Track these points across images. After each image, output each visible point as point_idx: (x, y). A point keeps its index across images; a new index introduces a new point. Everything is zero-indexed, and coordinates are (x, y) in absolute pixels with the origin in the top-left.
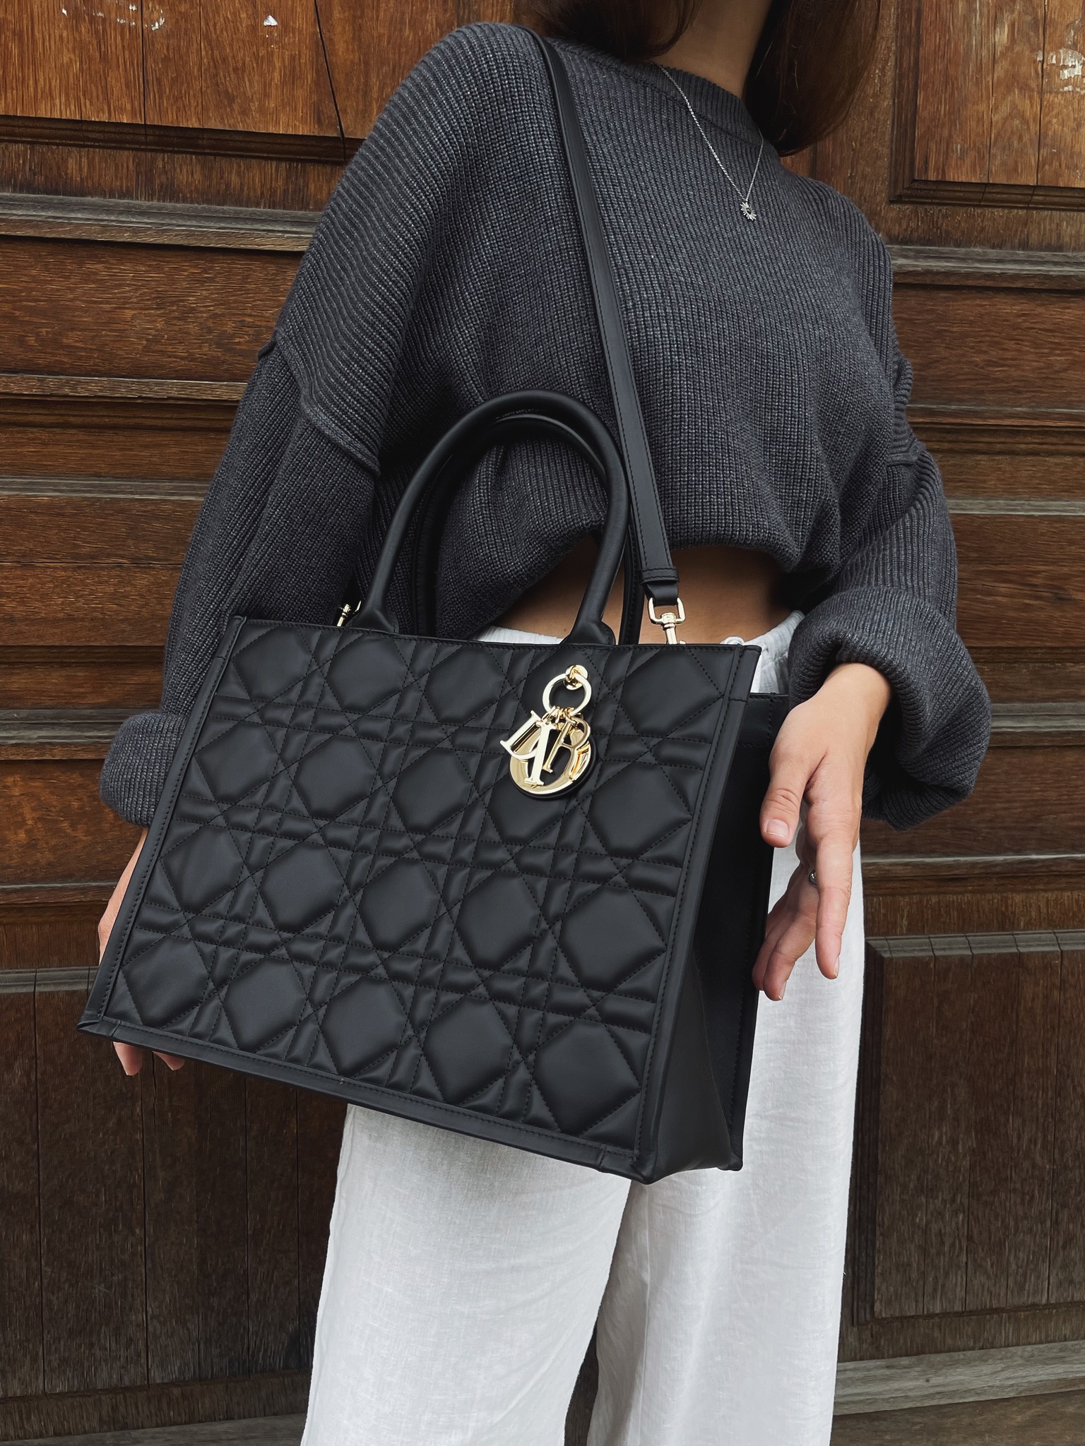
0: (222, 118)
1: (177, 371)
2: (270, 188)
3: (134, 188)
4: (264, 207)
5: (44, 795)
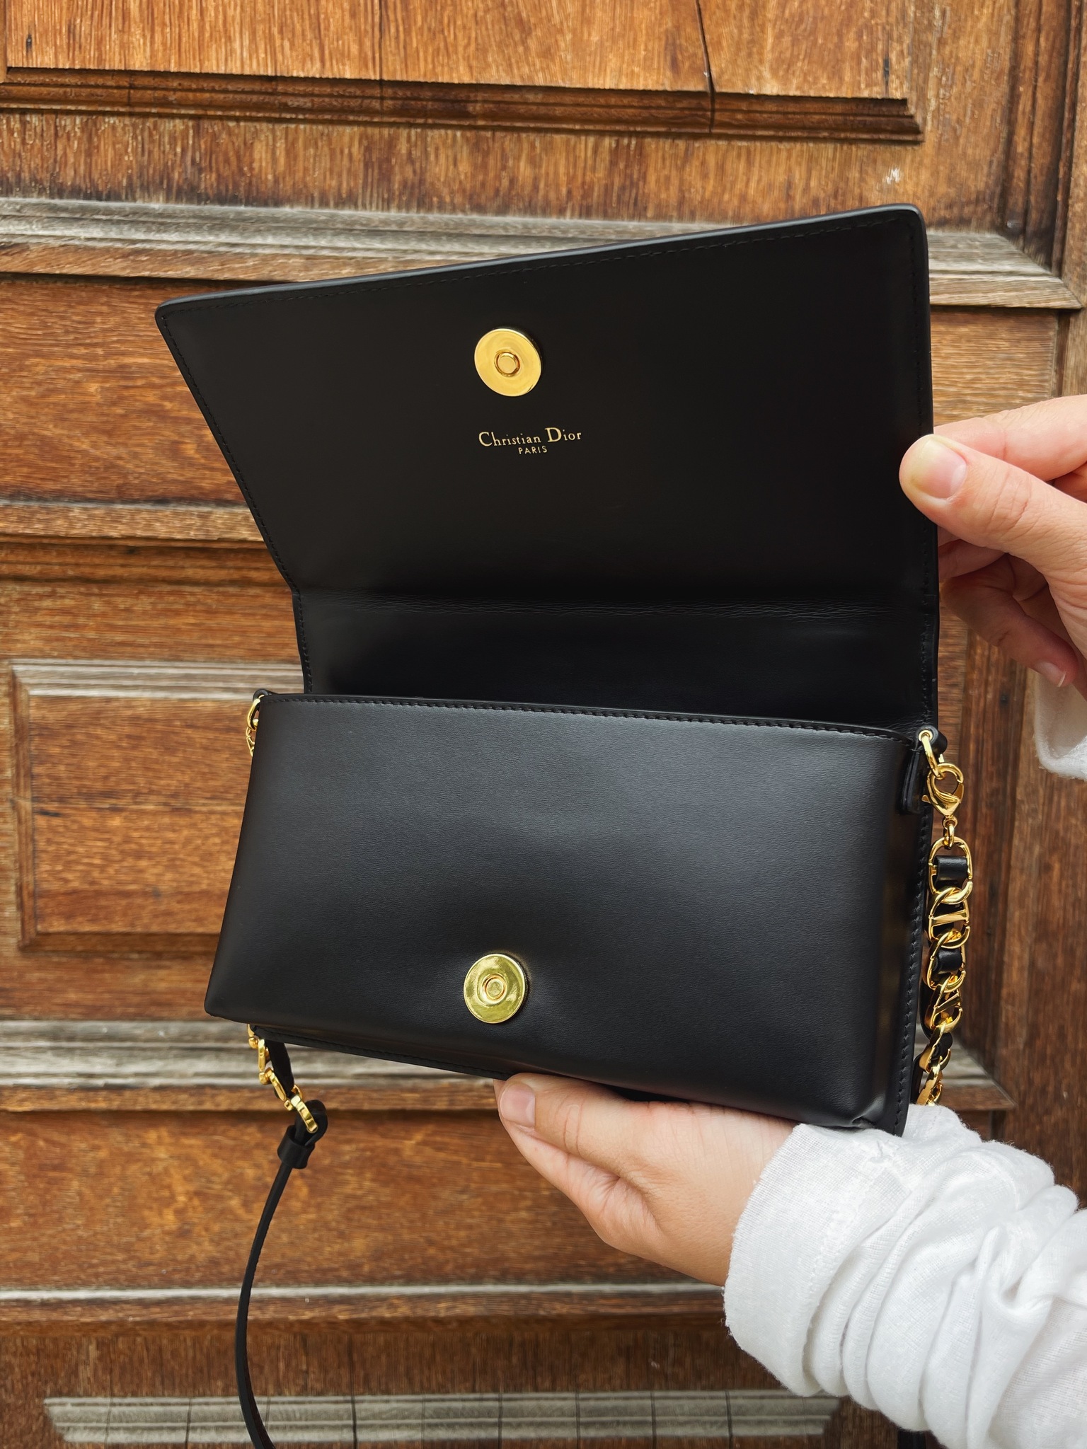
0: (510, 65)
2: (584, 183)
3: (360, 191)
4: (572, 216)
5: (204, 1159)
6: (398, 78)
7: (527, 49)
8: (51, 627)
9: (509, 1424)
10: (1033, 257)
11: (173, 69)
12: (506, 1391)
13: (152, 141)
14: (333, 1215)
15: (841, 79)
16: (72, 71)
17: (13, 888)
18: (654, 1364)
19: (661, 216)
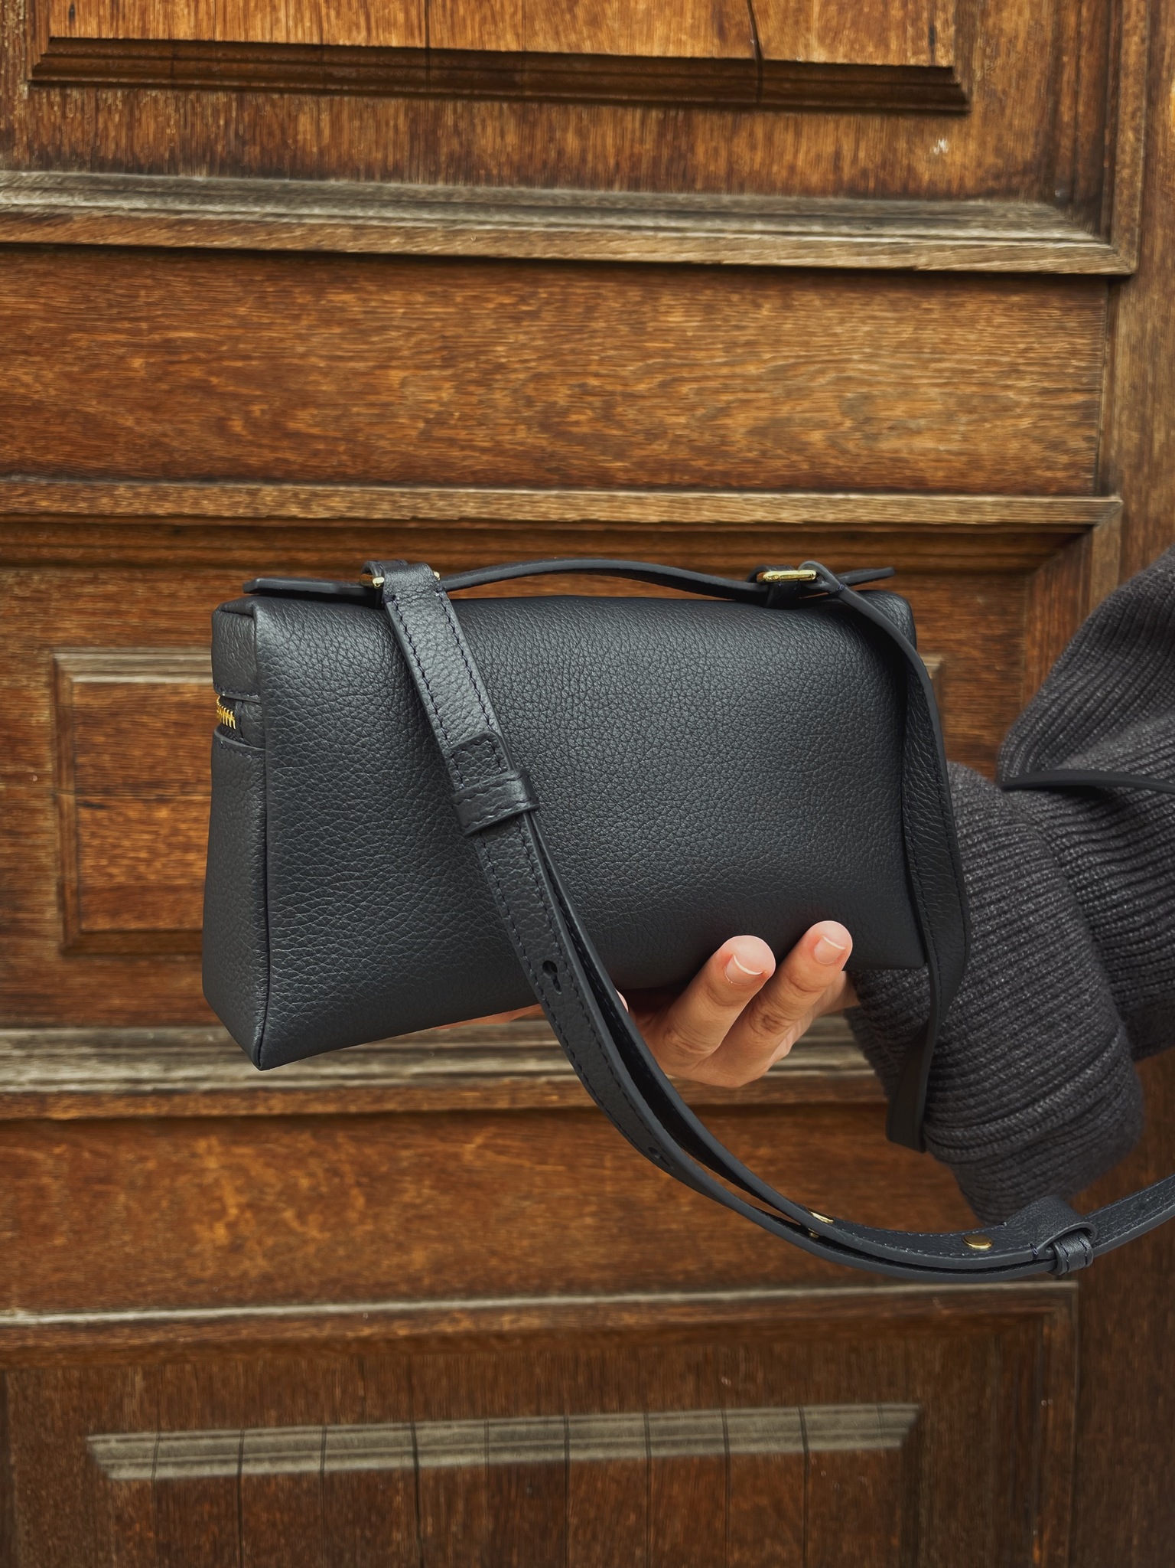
0: (557, 33)
1: (474, 473)
2: (632, 155)
3: (406, 164)
4: (621, 189)
5: (257, 1169)
6: (446, 45)
7: (574, 17)
8: (94, 614)
9: (577, 1447)
10: (1080, 226)
11: (218, 38)
12: (572, 1413)
13: (194, 114)
14: (391, 1225)
15: (887, 47)
16: (115, 42)
17: (54, 889)
18: (726, 1381)
19: (710, 187)
